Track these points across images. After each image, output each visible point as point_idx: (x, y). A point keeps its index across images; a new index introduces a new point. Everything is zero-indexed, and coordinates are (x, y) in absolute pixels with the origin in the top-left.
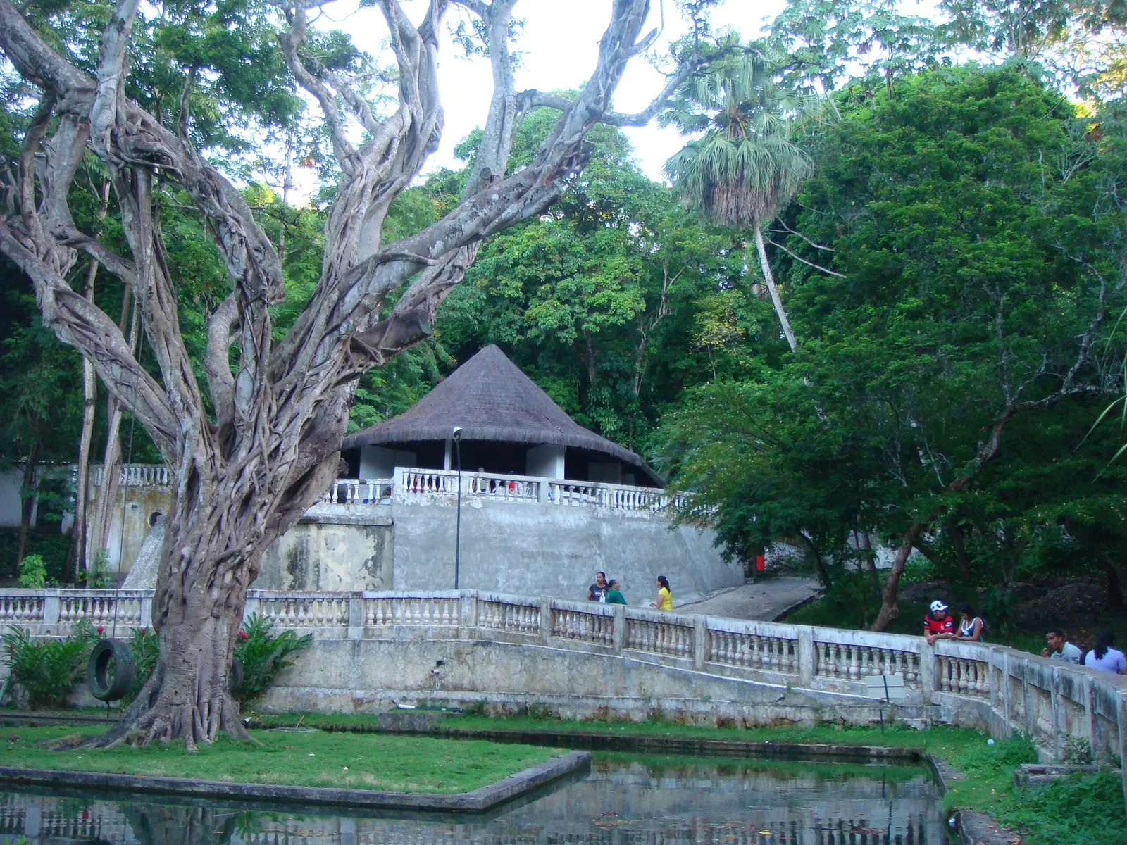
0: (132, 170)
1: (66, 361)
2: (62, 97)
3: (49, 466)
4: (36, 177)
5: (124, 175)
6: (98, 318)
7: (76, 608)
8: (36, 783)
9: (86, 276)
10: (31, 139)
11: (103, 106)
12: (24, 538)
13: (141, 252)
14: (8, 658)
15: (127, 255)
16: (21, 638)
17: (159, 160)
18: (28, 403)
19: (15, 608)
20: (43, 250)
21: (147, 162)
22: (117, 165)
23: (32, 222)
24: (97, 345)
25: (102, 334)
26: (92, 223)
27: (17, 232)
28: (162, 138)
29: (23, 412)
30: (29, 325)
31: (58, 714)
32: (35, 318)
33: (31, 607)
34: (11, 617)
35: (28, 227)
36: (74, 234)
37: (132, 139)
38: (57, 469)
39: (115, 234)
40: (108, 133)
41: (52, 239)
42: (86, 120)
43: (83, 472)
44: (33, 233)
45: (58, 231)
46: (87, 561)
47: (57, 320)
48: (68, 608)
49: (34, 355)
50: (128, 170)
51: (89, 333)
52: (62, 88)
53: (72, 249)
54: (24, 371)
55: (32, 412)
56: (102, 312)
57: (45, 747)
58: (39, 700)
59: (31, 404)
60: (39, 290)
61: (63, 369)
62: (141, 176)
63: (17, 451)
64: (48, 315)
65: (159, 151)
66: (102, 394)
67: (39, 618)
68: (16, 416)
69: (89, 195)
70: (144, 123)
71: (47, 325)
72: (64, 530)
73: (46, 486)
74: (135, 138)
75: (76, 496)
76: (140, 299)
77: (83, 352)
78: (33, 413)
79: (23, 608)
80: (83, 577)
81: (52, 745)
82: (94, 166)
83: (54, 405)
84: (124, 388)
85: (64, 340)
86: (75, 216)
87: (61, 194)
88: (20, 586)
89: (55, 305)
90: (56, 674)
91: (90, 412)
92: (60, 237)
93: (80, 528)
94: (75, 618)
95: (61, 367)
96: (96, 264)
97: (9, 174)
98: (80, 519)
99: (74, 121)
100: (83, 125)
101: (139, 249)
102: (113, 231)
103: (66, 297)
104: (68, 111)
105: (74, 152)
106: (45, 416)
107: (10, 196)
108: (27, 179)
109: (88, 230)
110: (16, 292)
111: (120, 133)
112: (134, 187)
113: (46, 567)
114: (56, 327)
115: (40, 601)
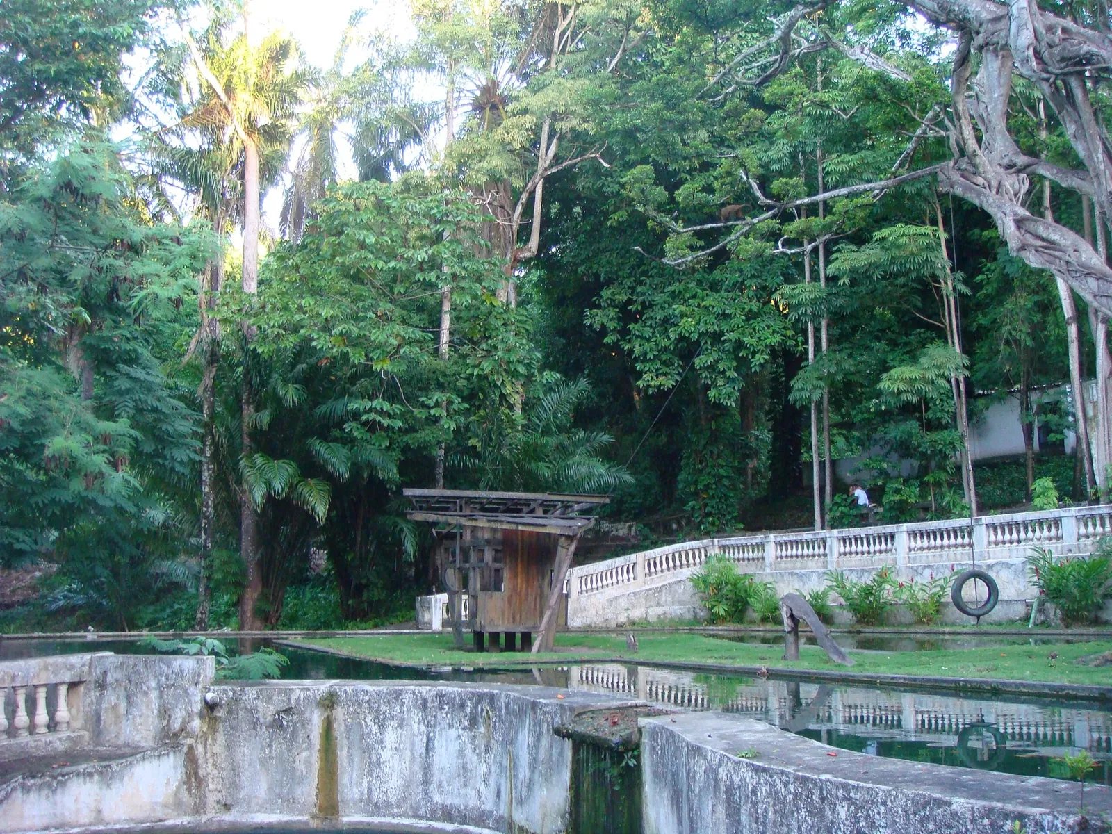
0: (1064, 82)
1: (1038, 285)
2: (978, 33)
3: (1042, 390)
4: (972, 117)
5: (1057, 89)
6: (1061, 236)
7: (1094, 525)
8: (1083, 698)
9: (1040, 198)
10: (958, 83)
11: (1019, 28)
12: (1030, 463)
13: (1092, 160)
14: (1035, 579)
15: (1078, 166)
16: (1044, 559)
17: (1089, 62)
18: (1010, 333)
19: (1034, 531)
20: (994, 183)
21: (1078, 68)
22: (1047, 80)
23: (978, 160)
24: (1067, 262)
25: (1071, 250)
26: (1035, 145)
27: (966, 174)
28: (1087, 39)
29: (1008, 343)
30: (995, 259)
31: (1092, 630)
32: (1000, 250)
33: (1049, 528)
34: (1032, 540)
35: (975, 166)
36: (1022, 160)
37: (1056, 50)
38: (1051, 391)
39: (1060, 150)
40: (1031, 52)
41: (1002, 171)
42: (1006, 46)
43: (1077, 391)
44: (981, 170)
45: (1006, 161)
46: (1097, 478)
47: (1023, 248)
48: (1086, 526)
49: (1006, 286)
50: (1059, 82)
51: (1056, 253)
52: (976, 24)
53: (1022, 175)
54: (1001, 303)
55: (1015, 340)
56: (1065, 229)
57: (1085, 663)
58: (1071, 617)
59: (1014, 333)
60: (999, 223)
61: (1037, 293)
62: (1074, 83)
63: (1008, 381)
64: (1013, 244)
65: (1087, 53)
66: (1081, 310)
67: (1058, 538)
68: (1002, 347)
69: (1025, 119)
70: (1064, 30)
71: (1015, 254)
72: (1068, 450)
73: (1043, 409)
74: (1059, 48)
75: (1074, 415)
76: (1102, 207)
77: (1055, 272)
78: (1018, 343)
79: (1042, 529)
80: (1095, 494)
81: (1092, 660)
82: (1023, 90)
83: (1037, 330)
84: (1104, 300)
85: (1033, 265)
86: (1017, 142)
87: (999, 124)
88: (1035, 509)
89: (1017, 233)
90: (1084, 591)
91: (1072, 330)
92: (1009, 167)
93: (1084, 446)
94: (1095, 535)
95: (1035, 292)
96: (1047, 183)
97: (947, 122)
98: (1083, 437)
99: (995, 52)
100: (1004, 53)
101: (1090, 157)
102: (1058, 147)
103: (1027, 223)
104: (987, 44)
105: (1002, 81)
106: (1029, 343)
107: (952, 141)
108: (964, 121)
109: (1032, 152)
110: (977, 231)
111: (1043, 47)
112: (1070, 97)
113: (1057, 488)
114: (1024, 254)
115: (1057, 522)
